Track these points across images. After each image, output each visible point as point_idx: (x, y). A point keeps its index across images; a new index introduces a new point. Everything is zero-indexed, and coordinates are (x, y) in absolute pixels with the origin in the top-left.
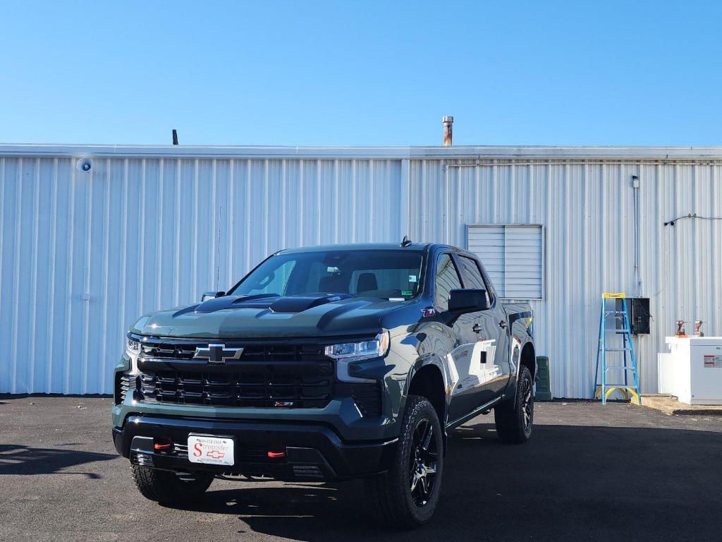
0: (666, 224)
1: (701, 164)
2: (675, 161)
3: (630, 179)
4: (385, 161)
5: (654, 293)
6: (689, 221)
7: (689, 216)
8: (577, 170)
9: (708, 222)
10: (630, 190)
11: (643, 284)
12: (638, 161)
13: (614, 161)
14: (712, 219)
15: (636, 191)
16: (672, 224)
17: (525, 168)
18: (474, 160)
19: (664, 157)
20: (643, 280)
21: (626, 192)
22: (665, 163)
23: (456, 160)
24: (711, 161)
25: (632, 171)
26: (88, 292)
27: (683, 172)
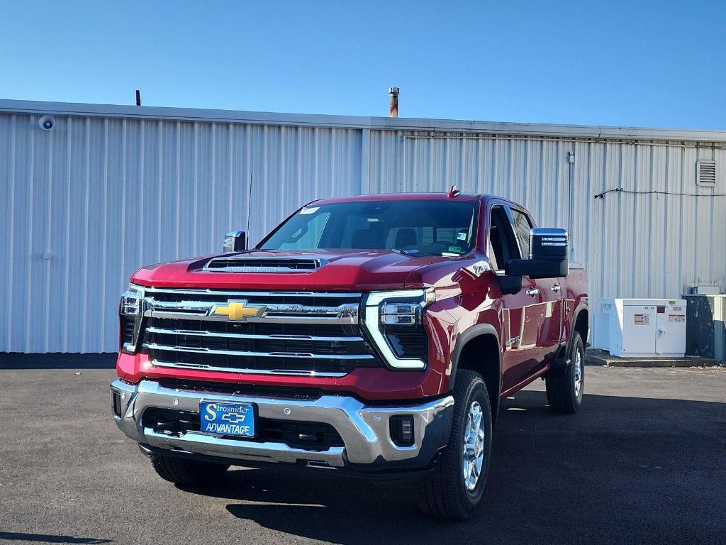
0: (596, 197)
1: (627, 143)
2: (605, 140)
3: (566, 155)
4: (347, 130)
5: (584, 259)
6: (617, 193)
7: (617, 190)
8: (521, 144)
9: (632, 195)
10: (566, 165)
11: (575, 250)
12: (573, 139)
13: (553, 138)
14: (635, 193)
15: (571, 164)
16: (602, 196)
17: (474, 142)
18: (429, 132)
19: (597, 136)
20: (575, 248)
21: (563, 167)
22: (597, 140)
23: (412, 132)
24: (636, 141)
25: (569, 147)
26: (49, 251)
27: (612, 149)
